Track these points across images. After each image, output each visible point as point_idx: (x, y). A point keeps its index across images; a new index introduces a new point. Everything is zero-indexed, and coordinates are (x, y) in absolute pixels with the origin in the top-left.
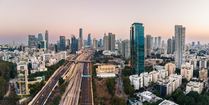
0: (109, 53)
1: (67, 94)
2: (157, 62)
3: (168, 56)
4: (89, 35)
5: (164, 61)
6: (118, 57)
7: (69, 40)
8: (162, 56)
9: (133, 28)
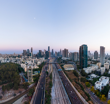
0: (65, 59)
1: (54, 80)
2: (91, 62)
3: (95, 60)
4: (53, 50)
5: (94, 62)
6: (71, 60)
7: (43, 52)
8: (92, 60)
9: (82, 47)
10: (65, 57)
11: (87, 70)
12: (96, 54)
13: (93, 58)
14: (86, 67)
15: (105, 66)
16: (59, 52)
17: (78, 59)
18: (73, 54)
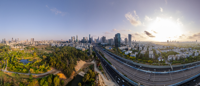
0: (104, 44)
9: (117, 35)
10: (103, 42)
11: (121, 48)
12: (126, 40)
13: (124, 43)
14: (120, 46)
15: (131, 46)
16: (97, 39)
17: (113, 44)
18: (110, 40)
